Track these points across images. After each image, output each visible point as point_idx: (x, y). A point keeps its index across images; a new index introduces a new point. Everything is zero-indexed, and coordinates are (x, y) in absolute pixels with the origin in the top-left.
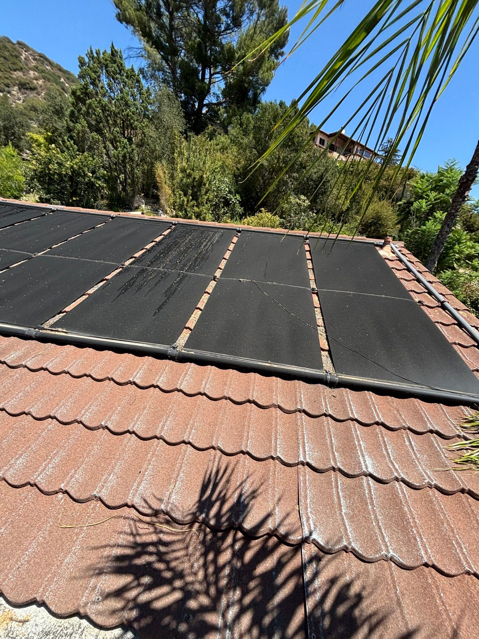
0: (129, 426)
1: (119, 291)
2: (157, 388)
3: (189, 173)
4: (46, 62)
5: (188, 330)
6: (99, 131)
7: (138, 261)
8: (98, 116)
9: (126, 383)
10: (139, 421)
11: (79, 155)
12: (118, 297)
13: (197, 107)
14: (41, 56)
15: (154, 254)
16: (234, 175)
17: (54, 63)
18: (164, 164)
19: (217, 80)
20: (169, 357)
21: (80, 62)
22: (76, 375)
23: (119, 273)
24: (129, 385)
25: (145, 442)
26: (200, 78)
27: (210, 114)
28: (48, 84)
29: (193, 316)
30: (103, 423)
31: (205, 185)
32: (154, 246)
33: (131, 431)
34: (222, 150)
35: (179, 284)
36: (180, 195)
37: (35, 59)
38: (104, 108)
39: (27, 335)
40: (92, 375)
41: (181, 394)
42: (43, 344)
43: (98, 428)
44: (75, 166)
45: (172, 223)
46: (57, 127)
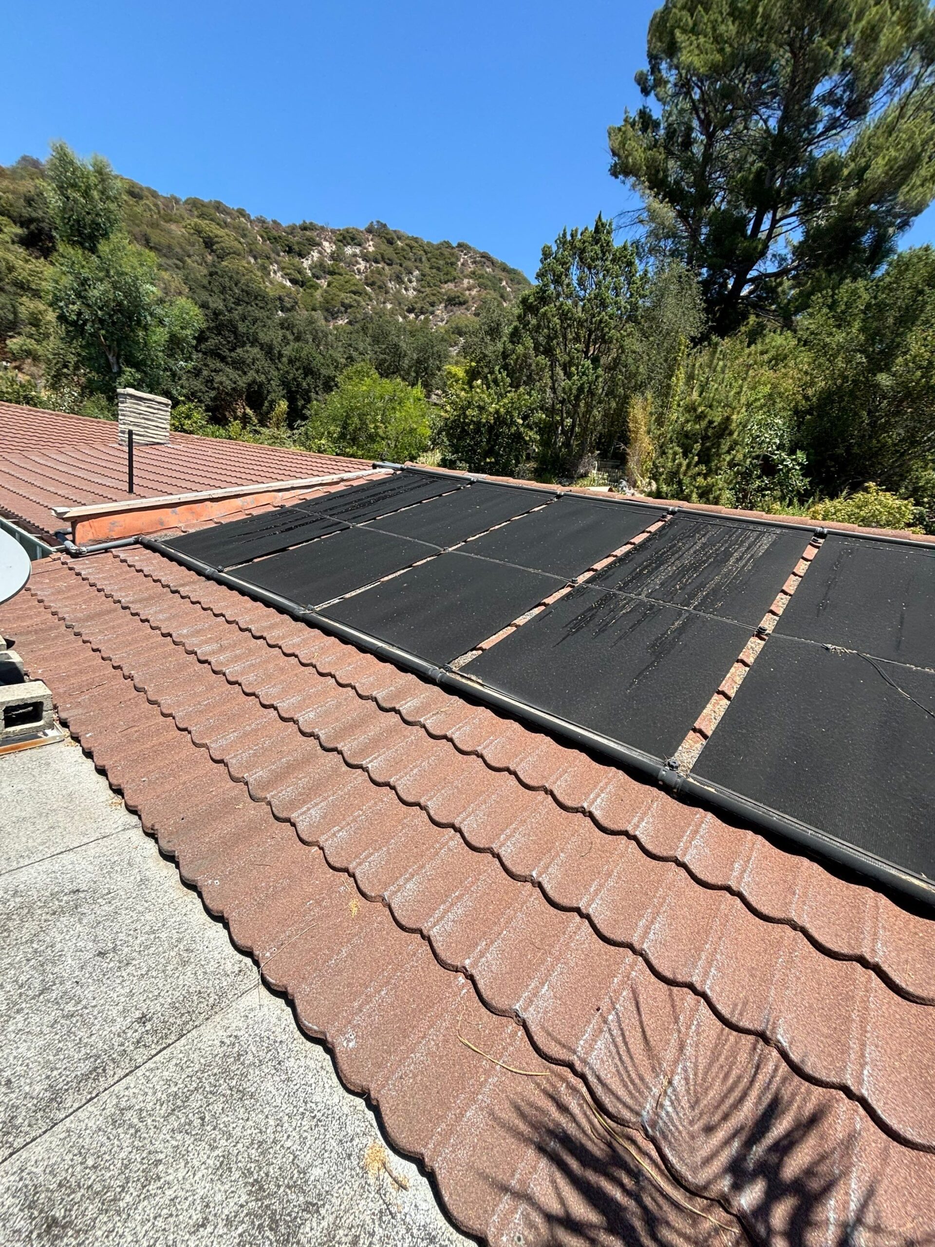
0: (581, 899)
1: (566, 629)
2: (633, 842)
3: (702, 412)
4: (488, 263)
5: (698, 734)
6: (548, 352)
7: (600, 576)
8: (553, 329)
9: (576, 810)
10: (599, 897)
11: (509, 392)
12: (564, 639)
13: (730, 286)
14: (484, 256)
15: (629, 567)
16: (796, 412)
17: (497, 262)
18: (649, 397)
19: (784, 229)
20: (660, 783)
21: (544, 254)
22: (493, 764)
23: (568, 596)
24: (580, 815)
25: (608, 946)
26: (749, 232)
27: (758, 297)
28: (484, 293)
29: (709, 706)
30: (534, 874)
31: (731, 434)
32: (629, 552)
33: (584, 911)
34: (773, 362)
35: (680, 634)
36: (675, 454)
37: (474, 262)
38: (564, 316)
39: (429, 676)
40: (519, 773)
41: (683, 873)
42: (446, 695)
43: (524, 879)
44: (502, 410)
45: (666, 510)
46: (487, 352)
